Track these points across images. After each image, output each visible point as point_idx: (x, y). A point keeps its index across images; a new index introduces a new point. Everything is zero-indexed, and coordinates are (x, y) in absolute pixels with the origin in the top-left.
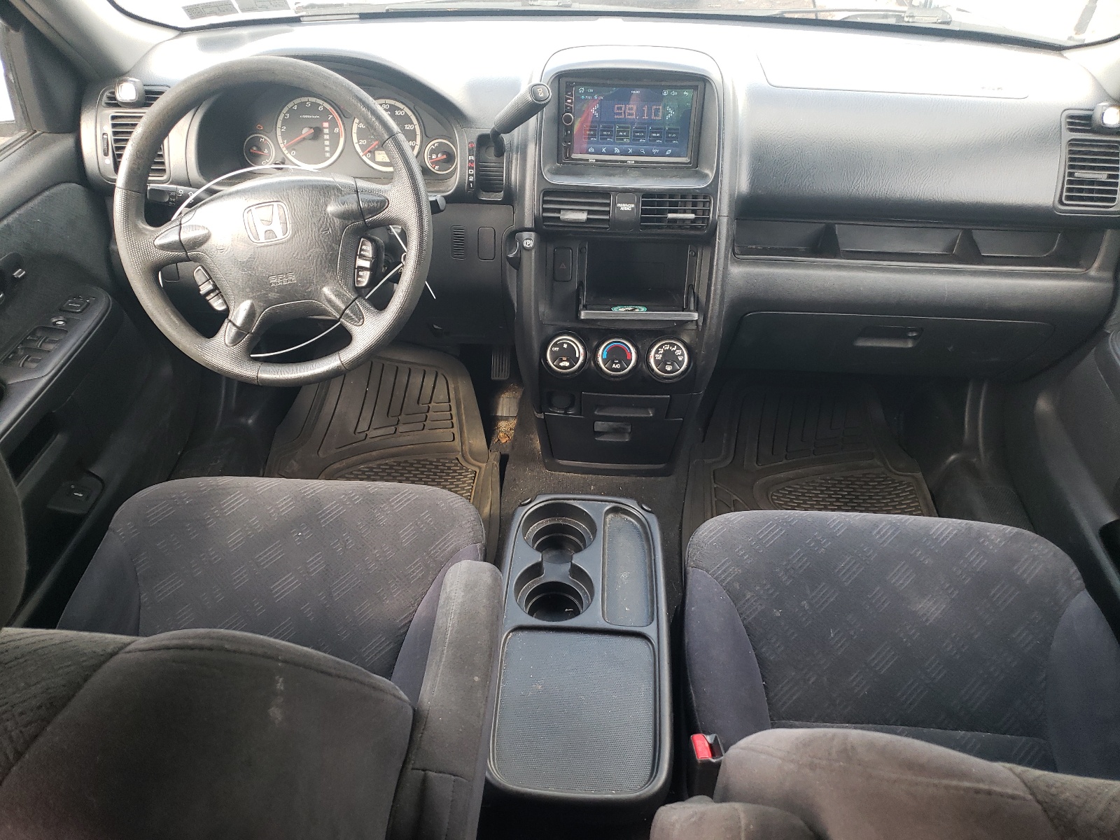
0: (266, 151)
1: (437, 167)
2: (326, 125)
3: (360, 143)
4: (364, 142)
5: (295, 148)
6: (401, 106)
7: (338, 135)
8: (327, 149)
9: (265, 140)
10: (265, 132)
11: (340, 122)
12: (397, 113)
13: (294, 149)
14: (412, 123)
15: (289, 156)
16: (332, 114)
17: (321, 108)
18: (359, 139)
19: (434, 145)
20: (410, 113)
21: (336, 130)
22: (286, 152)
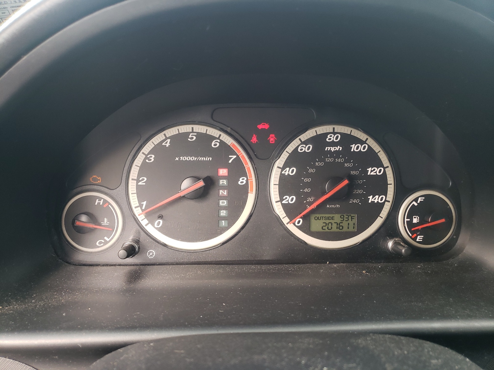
0: (106, 222)
1: (419, 238)
2: (223, 172)
3: (284, 202)
4: (290, 199)
5: (163, 213)
6: (362, 136)
7: (245, 189)
8: (223, 213)
9: (105, 201)
10: (107, 189)
11: (248, 165)
12: (354, 147)
13: (161, 217)
14: (379, 164)
15: (150, 229)
16: (234, 153)
17: (215, 144)
18: (282, 194)
19: (416, 200)
20: (377, 148)
21: (242, 181)
22: (144, 222)
